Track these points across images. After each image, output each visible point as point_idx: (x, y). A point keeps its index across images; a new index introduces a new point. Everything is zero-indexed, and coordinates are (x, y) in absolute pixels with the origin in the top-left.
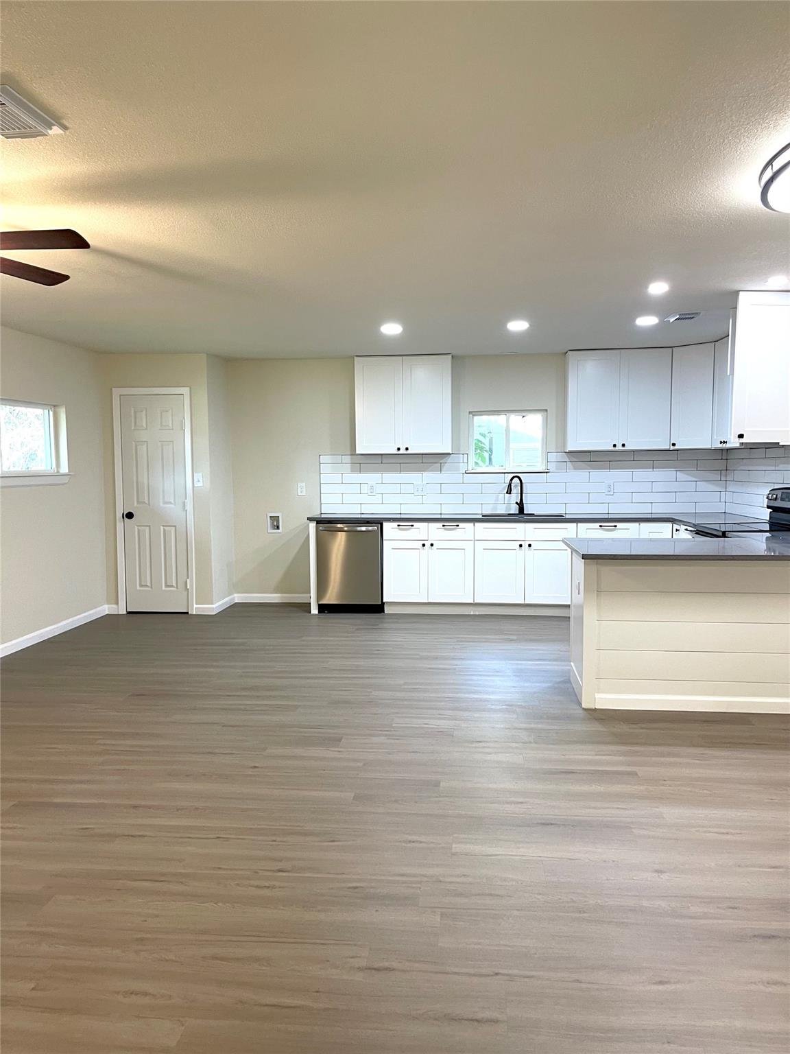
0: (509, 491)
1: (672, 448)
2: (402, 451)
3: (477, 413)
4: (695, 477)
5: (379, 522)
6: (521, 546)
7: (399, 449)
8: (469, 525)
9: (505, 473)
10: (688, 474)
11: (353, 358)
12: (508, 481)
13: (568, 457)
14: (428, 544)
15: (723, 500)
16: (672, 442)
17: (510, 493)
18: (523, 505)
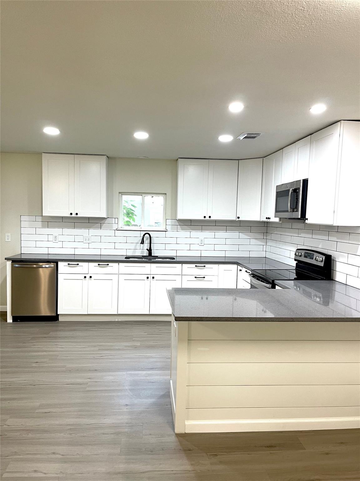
0: (142, 242)
1: (237, 219)
2: (74, 215)
3: (125, 193)
4: (251, 237)
5: (56, 262)
6: (148, 278)
7: (71, 214)
8: (116, 265)
9: (140, 231)
10: (246, 235)
11: (41, 154)
12: (142, 236)
13: (178, 223)
14: (88, 276)
15: (264, 250)
16: (237, 216)
17: (143, 244)
18: (151, 250)
